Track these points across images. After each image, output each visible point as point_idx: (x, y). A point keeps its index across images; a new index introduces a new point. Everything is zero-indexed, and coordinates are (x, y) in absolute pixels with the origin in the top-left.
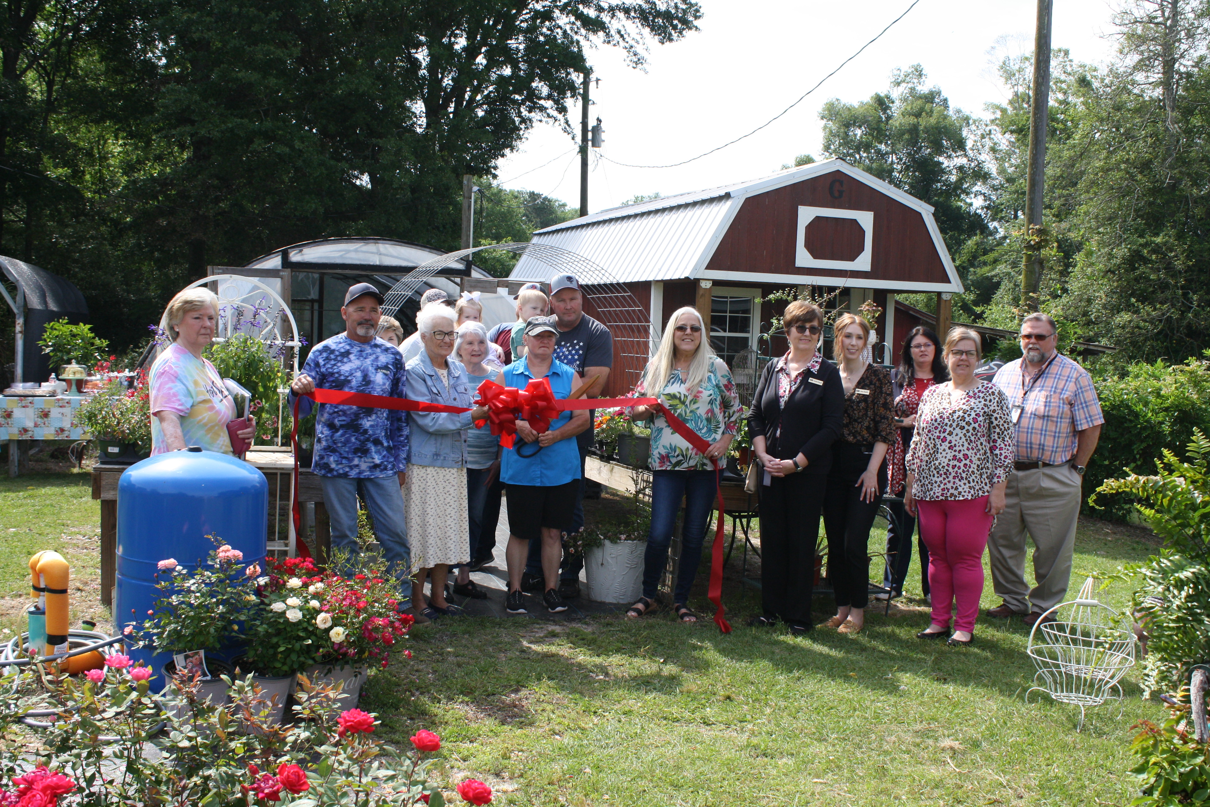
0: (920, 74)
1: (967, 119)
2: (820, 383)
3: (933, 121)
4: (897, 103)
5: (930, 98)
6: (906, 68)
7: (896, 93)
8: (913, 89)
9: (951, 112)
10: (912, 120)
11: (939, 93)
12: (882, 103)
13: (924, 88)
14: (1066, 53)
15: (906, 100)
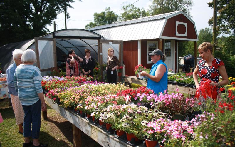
0: (110, 8)
1: (118, 16)
2: (91, 60)
3: (113, 16)
4: (106, 13)
5: (112, 12)
6: (108, 8)
7: (106, 12)
8: (108, 11)
9: (115, 15)
10: (109, 16)
11: (113, 12)
12: (104, 13)
13: (110, 11)
14: (133, 5)
15: (107, 13)
